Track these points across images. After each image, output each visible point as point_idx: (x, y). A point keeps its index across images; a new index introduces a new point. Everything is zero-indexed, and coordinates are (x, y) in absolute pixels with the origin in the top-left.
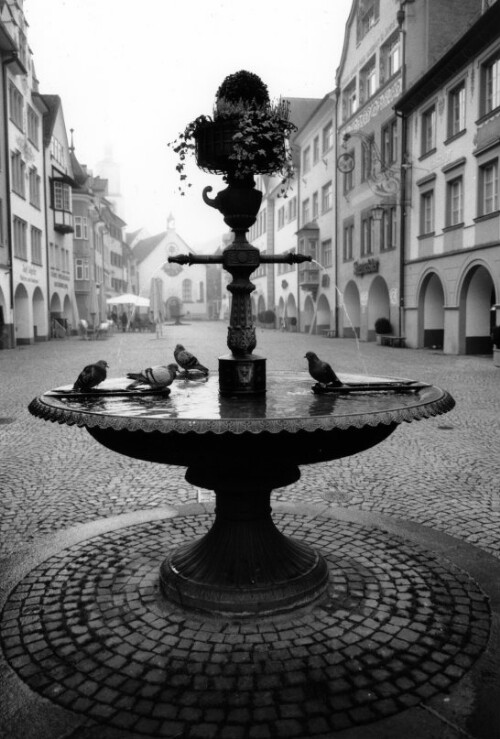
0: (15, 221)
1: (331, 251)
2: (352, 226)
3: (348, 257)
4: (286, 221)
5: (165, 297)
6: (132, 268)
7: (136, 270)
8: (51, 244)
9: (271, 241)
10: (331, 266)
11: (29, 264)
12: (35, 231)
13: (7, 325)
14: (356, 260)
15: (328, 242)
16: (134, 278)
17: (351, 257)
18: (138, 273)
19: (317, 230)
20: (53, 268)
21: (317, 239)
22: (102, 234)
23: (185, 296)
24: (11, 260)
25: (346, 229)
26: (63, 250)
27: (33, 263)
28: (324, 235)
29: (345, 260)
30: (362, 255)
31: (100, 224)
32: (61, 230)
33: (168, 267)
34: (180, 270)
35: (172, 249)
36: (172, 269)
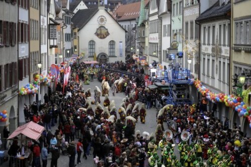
7: (77, 35)
23: (110, 52)
33: (99, 32)
34: (108, 34)
35: (102, 20)
36: (102, 33)
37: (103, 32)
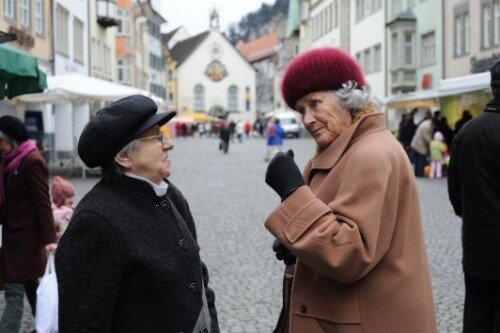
0: (57, 9)
1: (434, 45)
2: (466, 13)
3: (459, 51)
4: (367, 12)
5: (208, 107)
6: (170, 72)
7: (174, 74)
8: (94, 40)
9: (346, 38)
10: (434, 64)
11: (71, 62)
12: (78, 22)
13: (48, 135)
14: (472, 55)
15: (430, 34)
16: (172, 84)
17: (464, 53)
18: (176, 80)
19: (413, 21)
20: (95, 68)
21: (414, 32)
22: (142, 32)
23: (230, 105)
24: (53, 55)
25: (457, 17)
26: (105, 47)
27: (76, 61)
28: (422, 27)
29: (455, 56)
30: (483, 48)
31: (142, 20)
32: (105, 23)
33: (211, 71)
34: (225, 74)
35: (216, 50)
36: (216, 73)
37: (218, 70)
